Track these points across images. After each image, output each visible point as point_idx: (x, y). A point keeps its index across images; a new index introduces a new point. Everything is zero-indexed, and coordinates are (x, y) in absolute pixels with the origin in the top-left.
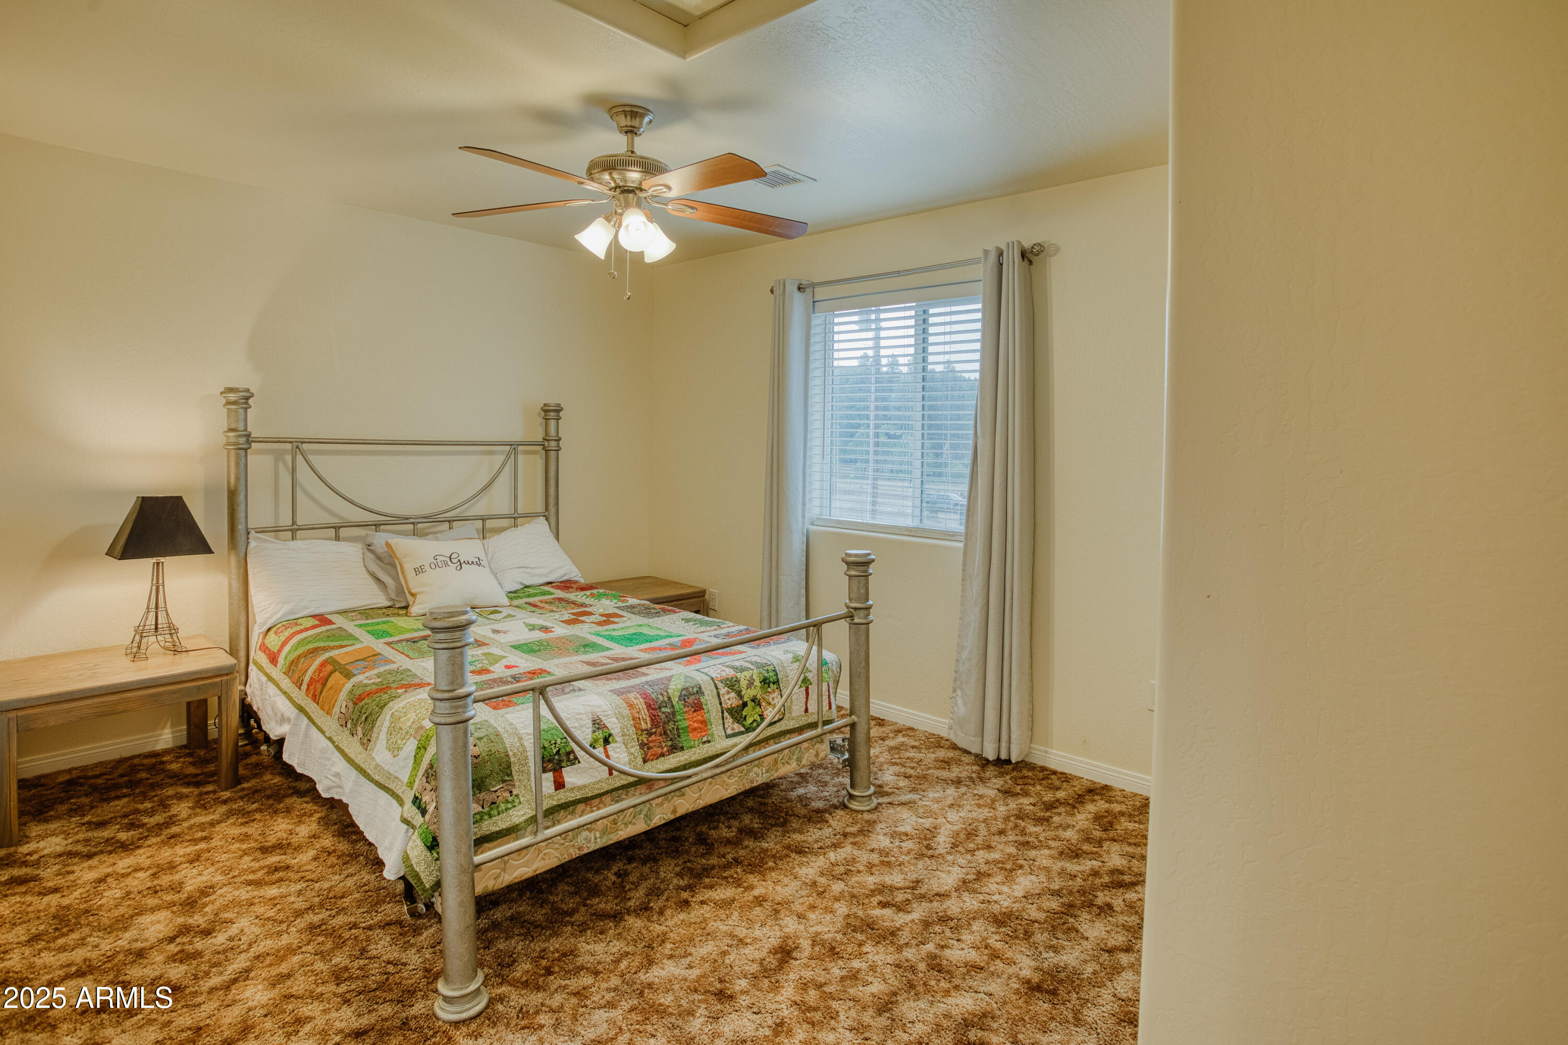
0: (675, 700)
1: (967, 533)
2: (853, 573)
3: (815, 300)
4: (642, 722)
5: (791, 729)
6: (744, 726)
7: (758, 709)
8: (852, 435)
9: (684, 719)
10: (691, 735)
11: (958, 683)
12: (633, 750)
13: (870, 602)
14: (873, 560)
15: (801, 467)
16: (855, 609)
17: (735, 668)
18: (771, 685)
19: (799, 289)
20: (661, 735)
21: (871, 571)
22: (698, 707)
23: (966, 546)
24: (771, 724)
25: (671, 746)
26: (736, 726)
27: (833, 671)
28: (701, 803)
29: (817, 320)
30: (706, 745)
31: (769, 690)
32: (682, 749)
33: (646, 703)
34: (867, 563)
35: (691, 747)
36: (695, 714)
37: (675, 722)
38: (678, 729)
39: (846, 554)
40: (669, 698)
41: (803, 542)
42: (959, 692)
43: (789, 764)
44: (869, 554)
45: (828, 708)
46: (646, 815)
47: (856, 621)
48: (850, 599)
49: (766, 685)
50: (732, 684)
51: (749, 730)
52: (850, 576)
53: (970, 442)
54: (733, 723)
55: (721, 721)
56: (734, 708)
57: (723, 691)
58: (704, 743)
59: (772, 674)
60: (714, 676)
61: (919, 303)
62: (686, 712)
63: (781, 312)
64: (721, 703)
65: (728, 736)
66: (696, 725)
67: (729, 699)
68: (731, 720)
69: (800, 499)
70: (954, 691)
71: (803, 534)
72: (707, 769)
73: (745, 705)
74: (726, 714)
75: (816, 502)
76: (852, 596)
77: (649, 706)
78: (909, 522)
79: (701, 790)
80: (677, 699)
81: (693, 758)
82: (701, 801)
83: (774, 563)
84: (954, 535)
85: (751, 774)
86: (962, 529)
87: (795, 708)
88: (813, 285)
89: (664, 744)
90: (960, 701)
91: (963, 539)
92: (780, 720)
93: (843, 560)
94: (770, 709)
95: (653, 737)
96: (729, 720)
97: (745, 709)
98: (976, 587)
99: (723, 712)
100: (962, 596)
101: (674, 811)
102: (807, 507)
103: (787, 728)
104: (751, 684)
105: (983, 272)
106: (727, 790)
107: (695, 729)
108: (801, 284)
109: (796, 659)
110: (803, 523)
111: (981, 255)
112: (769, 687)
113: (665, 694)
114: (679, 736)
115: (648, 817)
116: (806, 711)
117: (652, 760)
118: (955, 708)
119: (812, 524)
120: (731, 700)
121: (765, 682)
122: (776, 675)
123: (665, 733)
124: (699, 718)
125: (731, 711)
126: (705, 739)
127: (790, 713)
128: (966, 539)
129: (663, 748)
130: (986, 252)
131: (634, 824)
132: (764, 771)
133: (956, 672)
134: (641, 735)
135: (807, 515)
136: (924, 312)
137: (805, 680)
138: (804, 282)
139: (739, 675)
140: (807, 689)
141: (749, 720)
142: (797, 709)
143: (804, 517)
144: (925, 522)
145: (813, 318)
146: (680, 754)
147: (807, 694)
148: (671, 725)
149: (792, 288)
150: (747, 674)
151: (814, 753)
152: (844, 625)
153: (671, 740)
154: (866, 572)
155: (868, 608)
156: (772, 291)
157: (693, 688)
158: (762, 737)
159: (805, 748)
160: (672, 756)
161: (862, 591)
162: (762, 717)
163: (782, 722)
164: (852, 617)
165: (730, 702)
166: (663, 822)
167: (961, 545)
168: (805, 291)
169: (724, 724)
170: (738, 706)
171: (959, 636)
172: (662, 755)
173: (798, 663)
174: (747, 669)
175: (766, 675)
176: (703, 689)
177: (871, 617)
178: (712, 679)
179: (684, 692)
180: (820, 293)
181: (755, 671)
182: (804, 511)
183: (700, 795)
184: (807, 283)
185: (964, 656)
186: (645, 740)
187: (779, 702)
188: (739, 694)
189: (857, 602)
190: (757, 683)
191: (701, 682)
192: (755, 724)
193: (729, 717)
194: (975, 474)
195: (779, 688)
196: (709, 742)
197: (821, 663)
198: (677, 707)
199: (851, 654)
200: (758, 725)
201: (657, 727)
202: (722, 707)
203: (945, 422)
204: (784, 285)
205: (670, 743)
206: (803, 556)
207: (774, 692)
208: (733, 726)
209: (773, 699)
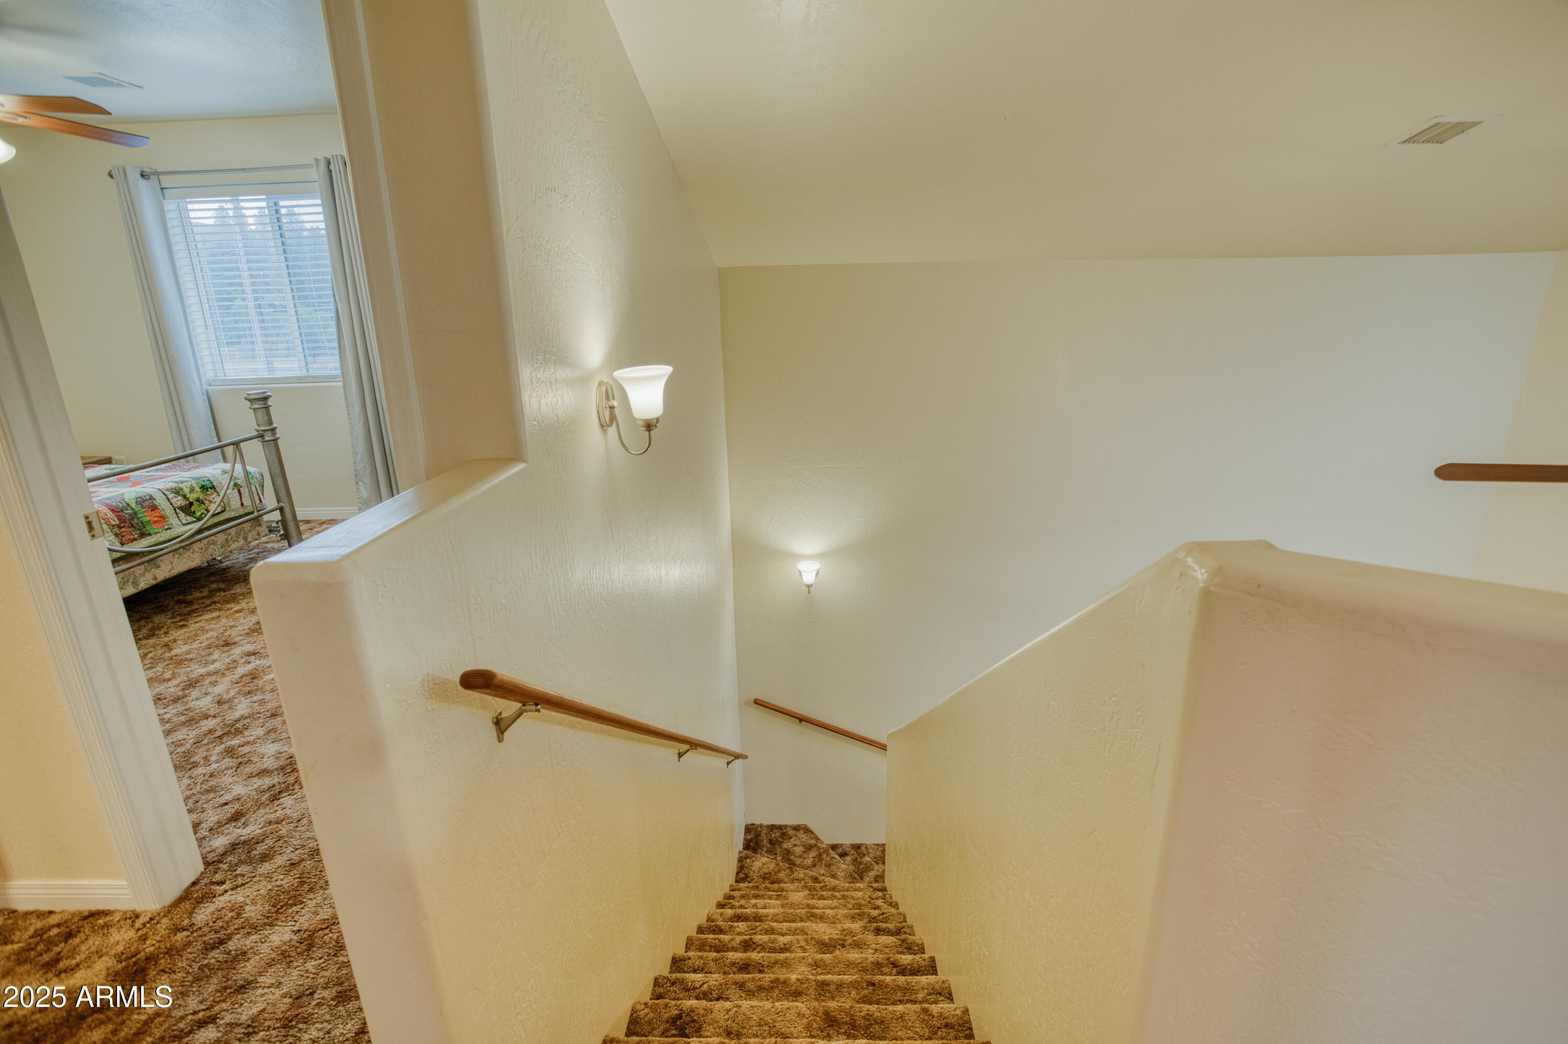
0: (133, 505)
1: (343, 373)
2: (256, 406)
3: (163, 187)
4: (111, 520)
5: (233, 517)
6: (195, 517)
7: (203, 506)
8: (229, 308)
9: (145, 516)
10: (154, 526)
11: (359, 478)
12: (110, 538)
13: (275, 425)
14: (270, 396)
15: (187, 337)
16: (264, 431)
17: (177, 482)
18: (209, 490)
19: (142, 176)
20: (129, 527)
21: (270, 403)
22: (154, 508)
23: (344, 382)
24: (214, 515)
25: (140, 533)
26: (188, 518)
27: (257, 478)
28: (175, 572)
29: (170, 206)
30: (169, 531)
31: (208, 493)
32: (150, 534)
33: (109, 509)
34: (265, 399)
35: (157, 533)
36: (153, 512)
37: (138, 518)
38: (142, 523)
39: (247, 394)
40: (128, 504)
41: (205, 400)
42: (360, 483)
43: (238, 541)
44: (266, 392)
45: (259, 502)
46: (133, 583)
47: (267, 439)
48: (258, 425)
49: (205, 490)
50: (177, 492)
51: (199, 519)
52: (254, 409)
53: (333, 307)
54: (185, 516)
55: (176, 516)
56: (183, 506)
57: (171, 496)
58: (167, 529)
59: (207, 483)
60: (160, 488)
61: (268, 197)
62: (145, 512)
63: (128, 197)
64: (172, 504)
65: (184, 525)
66: (156, 519)
67: (178, 501)
68: (183, 515)
69: (193, 363)
70: (357, 484)
71: (203, 393)
72: (174, 544)
73: (191, 504)
74: (178, 511)
75: (209, 366)
76: (259, 423)
77: (113, 511)
78: (298, 373)
79: (172, 563)
80: (134, 504)
81: (161, 540)
82: (175, 571)
83: (181, 421)
84: (335, 378)
85: (209, 550)
86: (339, 372)
87: (232, 503)
88: (158, 174)
89: (134, 533)
90: (362, 489)
91: (341, 379)
92: (222, 512)
93: (246, 399)
94: (213, 505)
95: (123, 529)
96: (182, 515)
97: (193, 507)
98: (357, 409)
99: (175, 510)
100: (349, 418)
101: (155, 578)
102: (202, 371)
103: (230, 517)
104: (192, 490)
105: (317, 175)
106: (193, 562)
107: (156, 522)
108: (143, 172)
109: (225, 472)
110: (201, 384)
111: (313, 162)
112: (208, 491)
113: (123, 502)
114: (145, 527)
115: (135, 584)
116: (242, 505)
117: (128, 543)
118: (361, 495)
119: (210, 385)
120: (179, 501)
121: (204, 488)
122: (211, 483)
123: (132, 526)
124: (157, 514)
125: (182, 509)
126: (166, 527)
127: (230, 507)
128: (343, 378)
129: (134, 535)
130: (317, 160)
131: (125, 589)
132: (219, 547)
133: (355, 470)
134: (113, 528)
135: (203, 379)
136: (276, 204)
137: (236, 485)
138: (147, 170)
139: (180, 485)
140: (239, 491)
141: (198, 514)
142: (235, 503)
143: (200, 379)
144: (311, 371)
145: (164, 204)
146: (149, 537)
147: (240, 494)
148: (136, 521)
149: (134, 176)
150: (189, 484)
151: (256, 533)
152: (257, 443)
153: (139, 530)
154: (266, 404)
155: (274, 429)
156: (111, 176)
157: (145, 496)
158: (208, 524)
159: (248, 531)
160: (143, 539)
161: (266, 418)
162: (208, 511)
163: (225, 513)
164: (262, 436)
165: (179, 503)
166: (148, 586)
167: (341, 384)
168: (149, 179)
169: (178, 517)
170: (186, 505)
171: (353, 446)
172: (135, 539)
173: (227, 474)
174: (187, 481)
175: (203, 483)
176: (154, 496)
177: (278, 435)
178: (159, 490)
179: (139, 500)
180: (166, 181)
181: (193, 482)
182: (199, 374)
183: (173, 566)
184: (150, 171)
185: (359, 458)
186: (118, 532)
187: (218, 500)
188: (185, 497)
189: (264, 426)
190: (197, 489)
191: (151, 493)
192: (203, 516)
193: (181, 512)
194: (340, 332)
195: (216, 491)
196: (170, 529)
197: (247, 473)
198: (136, 509)
199: (268, 462)
200: (206, 515)
201: (124, 522)
202: (173, 507)
203: (311, 293)
204: (125, 171)
205: (139, 532)
206: (208, 411)
207: (213, 494)
208: (185, 518)
209: (213, 498)
